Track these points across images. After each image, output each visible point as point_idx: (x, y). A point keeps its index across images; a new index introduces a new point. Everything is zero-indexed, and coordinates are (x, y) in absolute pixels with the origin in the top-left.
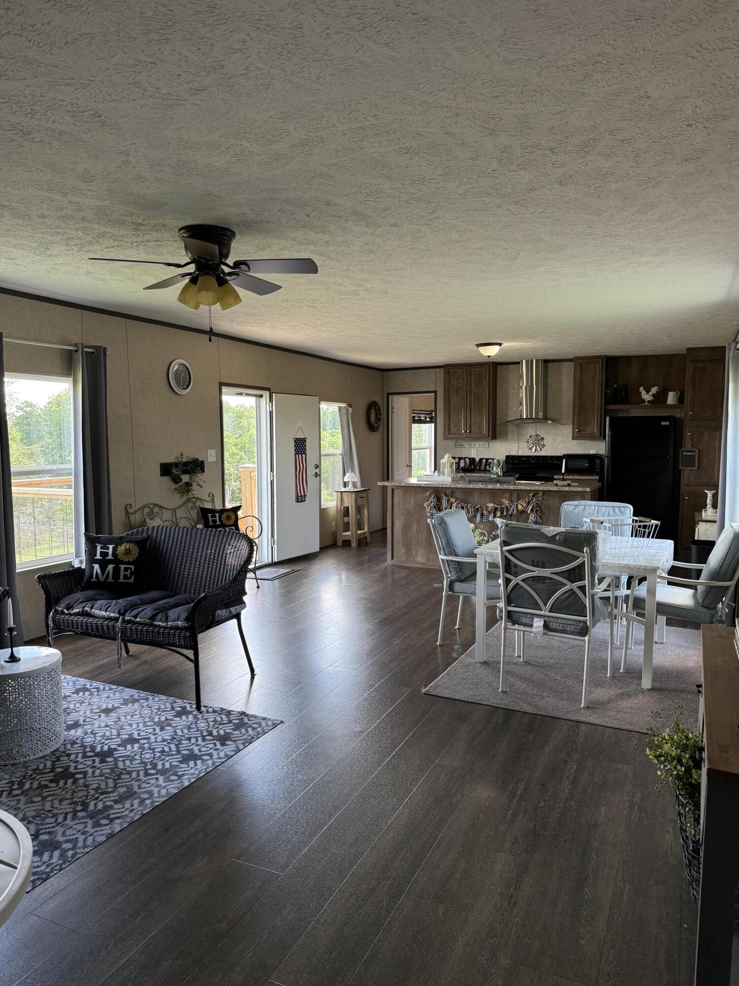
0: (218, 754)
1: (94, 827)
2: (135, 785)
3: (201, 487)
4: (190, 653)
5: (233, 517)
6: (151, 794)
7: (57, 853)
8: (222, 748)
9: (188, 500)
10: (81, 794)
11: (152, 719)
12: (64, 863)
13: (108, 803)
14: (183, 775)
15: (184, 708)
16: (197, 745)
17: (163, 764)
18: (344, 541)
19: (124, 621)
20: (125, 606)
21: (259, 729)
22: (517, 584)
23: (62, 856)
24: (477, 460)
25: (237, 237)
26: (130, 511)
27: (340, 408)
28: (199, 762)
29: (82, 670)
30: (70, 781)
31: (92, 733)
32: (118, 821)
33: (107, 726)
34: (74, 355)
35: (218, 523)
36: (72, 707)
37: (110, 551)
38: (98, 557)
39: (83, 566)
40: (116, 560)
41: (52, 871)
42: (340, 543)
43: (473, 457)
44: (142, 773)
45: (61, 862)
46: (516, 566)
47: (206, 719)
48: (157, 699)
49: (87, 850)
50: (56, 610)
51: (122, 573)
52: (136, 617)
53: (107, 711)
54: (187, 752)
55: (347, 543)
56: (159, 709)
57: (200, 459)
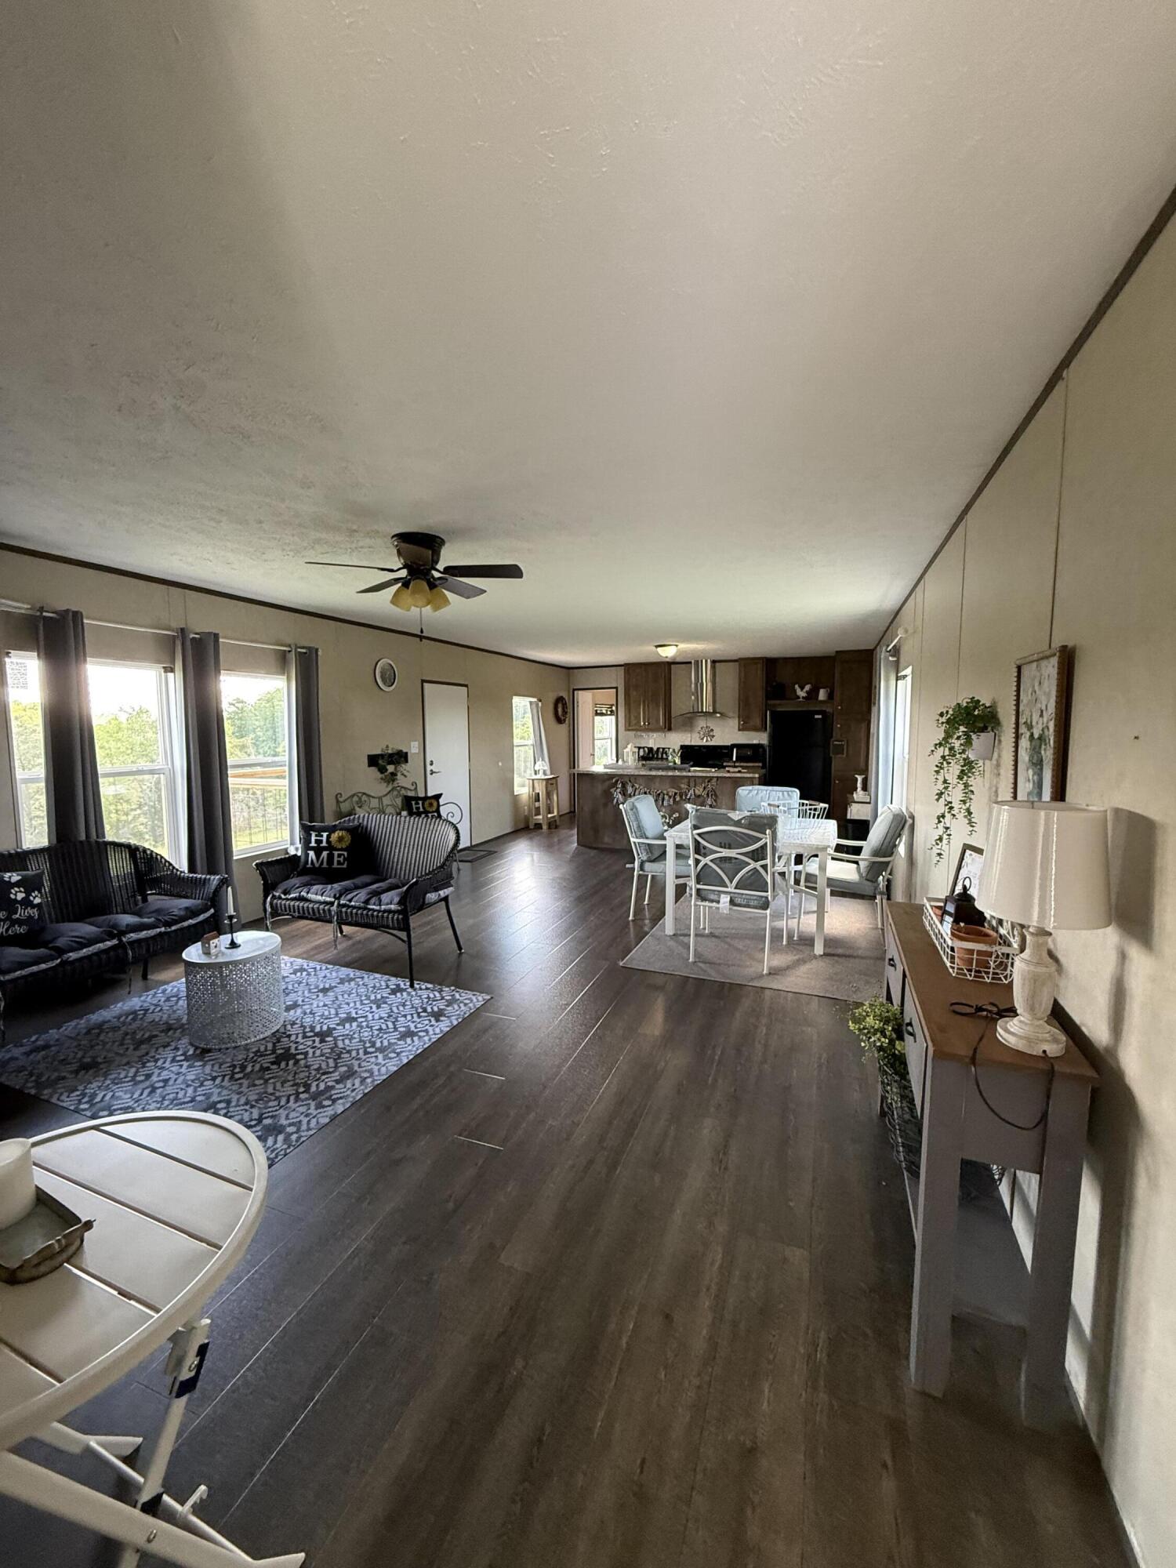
0: (434, 1030)
1: (316, 1109)
2: (355, 1063)
3: (405, 776)
4: (403, 935)
5: (435, 804)
6: (371, 1072)
7: (281, 1138)
8: (437, 1024)
9: (393, 789)
10: (302, 1075)
11: (368, 998)
12: (289, 1147)
13: (330, 1084)
14: (402, 1052)
15: (398, 986)
16: (413, 1022)
17: (381, 1042)
18: (536, 824)
19: (339, 905)
20: (340, 891)
21: (471, 1005)
22: (706, 864)
23: (287, 1140)
24: (655, 749)
25: (446, 545)
26: (341, 800)
27: (531, 703)
28: (415, 1038)
29: (299, 950)
30: (291, 1062)
31: (311, 1013)
32: (341, 1101)
33: (325, 1005)
34: (288, 655)
35: (421, 810)
36: (290, 987)
37: (324, 839)
38: (313, 844)
39: (299, 854)
40: (330, 847)
41: (276, 1157)
42: (531, 827)
43: (650, 746)
44: (361, 1052)
45: (285, 1146)
46: (705, 848)
47: (420, 996)
48: (372, 977)
49: (311, 1132)
50: (274, 896)
51: (336, 859)
52: (350, 901)
53: (325, 991)
54: (404, 1029)
55: (538, 826)
56: (374, 987)
57: (405, 751)
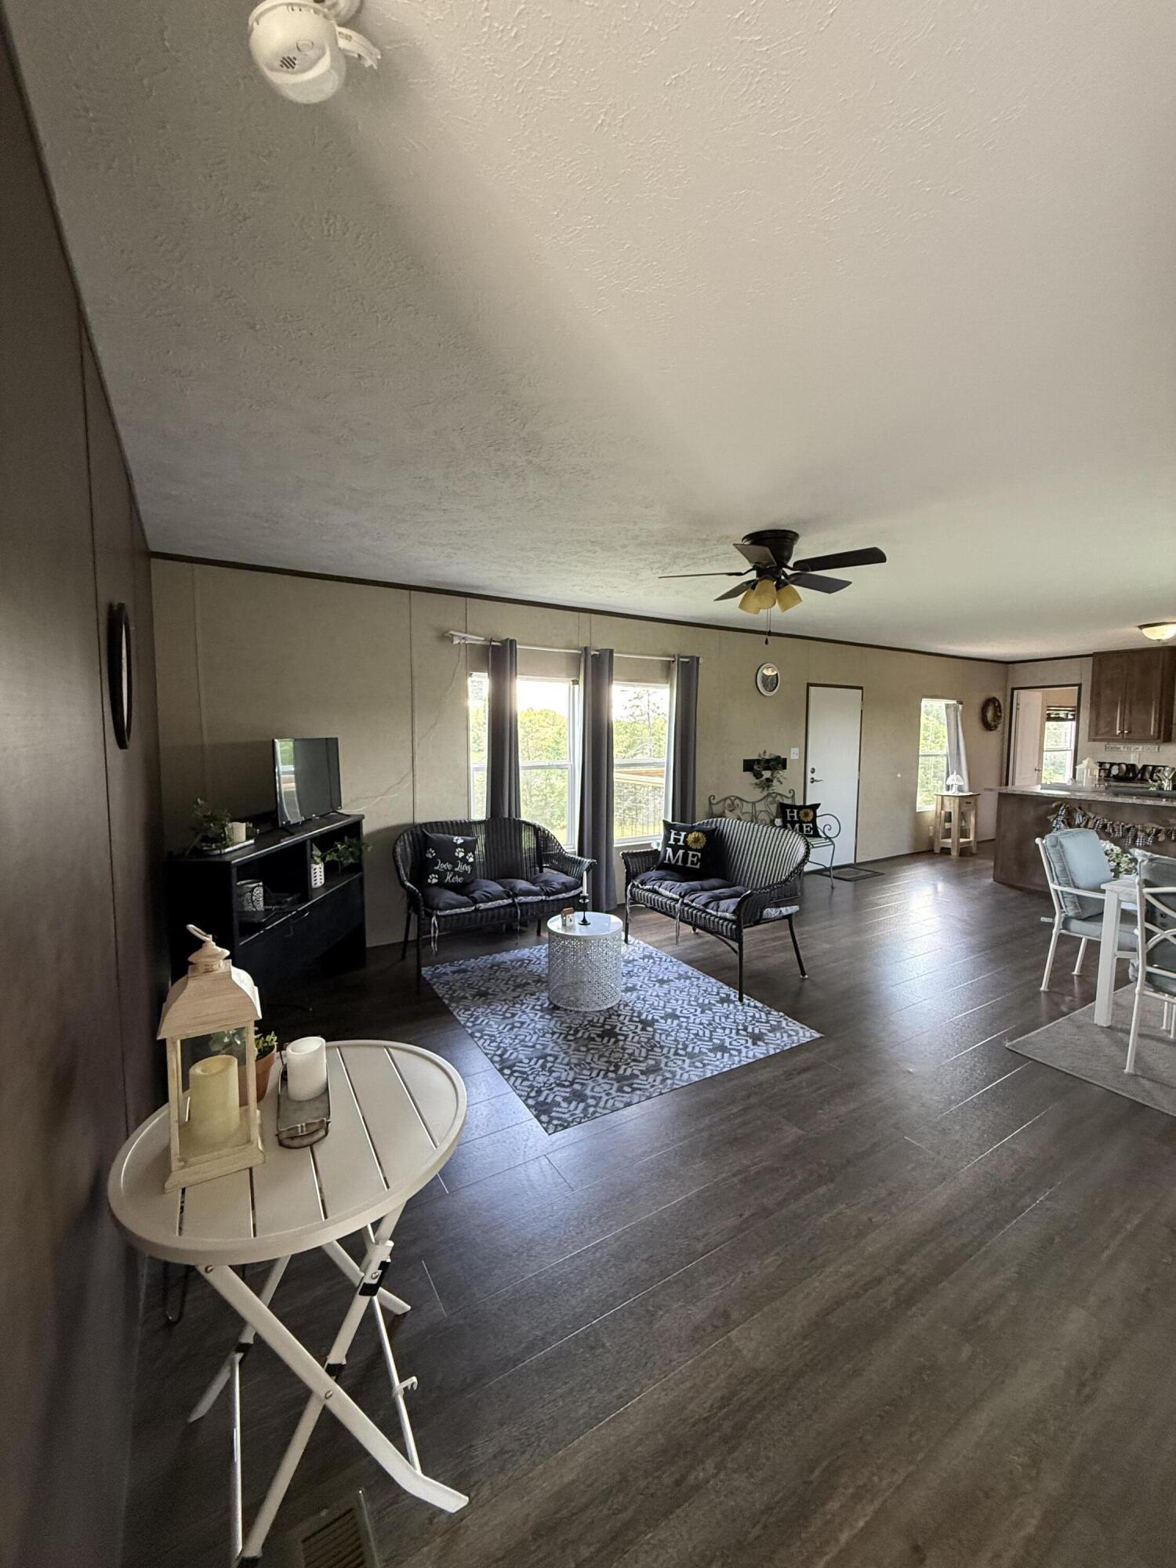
0: (747, 1053)
1: (617, 1091)
2: (664, 1060)
3: (781, 783)
4: (735, 945)
5: (811, 814)
6: (674, 1074)
7: (582, 1105)
8: (752, 1047)
9: (769, 795)
10: (617, 1055)
11: (697, 1000)
12: (584, 1117)
13: (636, 1072)
14: (708, 1064)
15: (728, 996)
16: (730, 1037)
17: (693, 1048)
18: (942, 849)
19: (683, 903)
20: (686, 890)
21: (795, 1038)
22: (1165, 940)
23: (585, 1110)
26: (714, 802)
27: (947, 706)
28: (726, 1055)
29: (654, 939)
30: (613, 1040)
31: (643, 1000)
32: (638, 1092)
33: (657, 996)
34: (672, 665)
35: (796, 819)
36: (635, 971)
37: (682, 838)
38: (672, 842)
39: (660, 849)
40: (686, 847)
41: (572, 1122)
42: (937, 850)
43: (1132, 762)
44: (672, 1051)
45: (582, 1115)
46: (1163, 915)
47: (746, 1012)
48: (707, 980)
49: (605, 1112)
50: (633, 884)
51: (690, 859)
52: (692, 901)
53: (662, 982)
54: (718, 1042)
55: (946, 851)
56: (705, 991)
57: (783, 757)
